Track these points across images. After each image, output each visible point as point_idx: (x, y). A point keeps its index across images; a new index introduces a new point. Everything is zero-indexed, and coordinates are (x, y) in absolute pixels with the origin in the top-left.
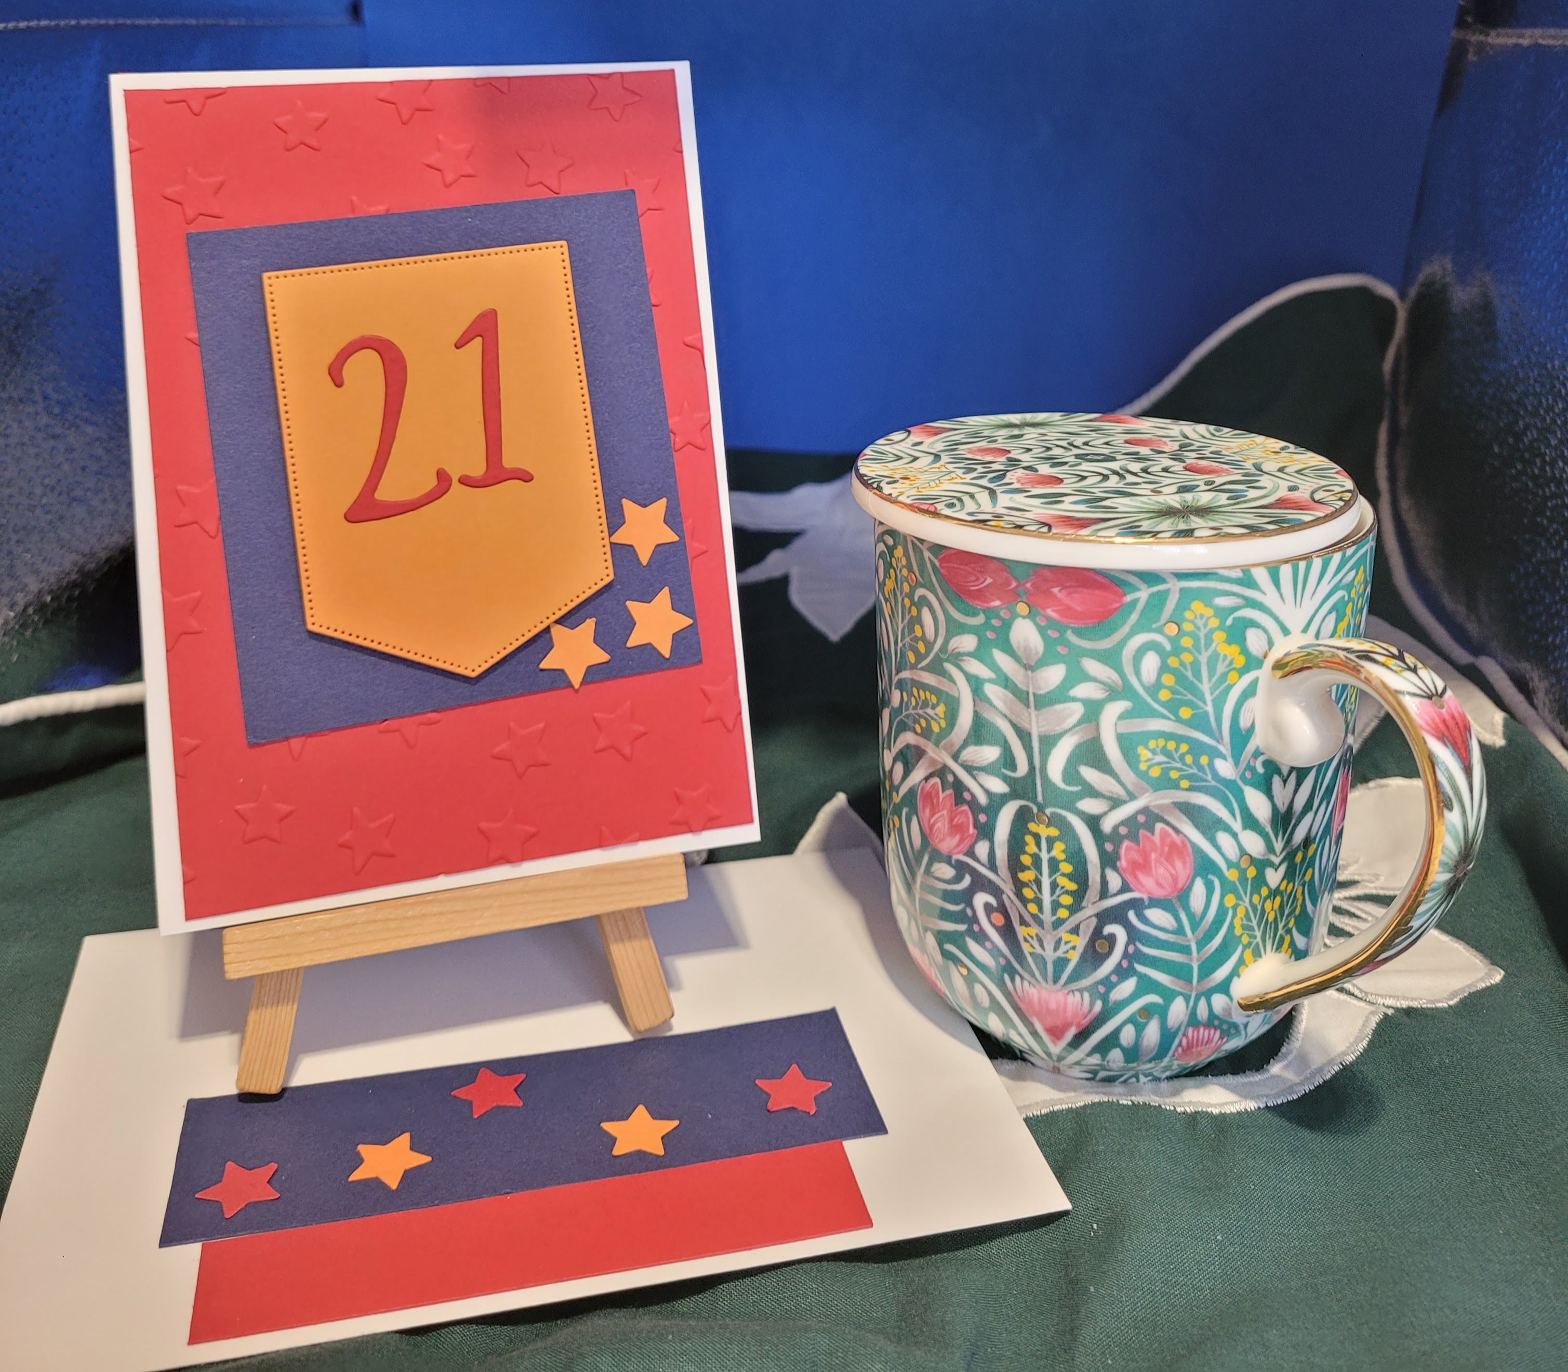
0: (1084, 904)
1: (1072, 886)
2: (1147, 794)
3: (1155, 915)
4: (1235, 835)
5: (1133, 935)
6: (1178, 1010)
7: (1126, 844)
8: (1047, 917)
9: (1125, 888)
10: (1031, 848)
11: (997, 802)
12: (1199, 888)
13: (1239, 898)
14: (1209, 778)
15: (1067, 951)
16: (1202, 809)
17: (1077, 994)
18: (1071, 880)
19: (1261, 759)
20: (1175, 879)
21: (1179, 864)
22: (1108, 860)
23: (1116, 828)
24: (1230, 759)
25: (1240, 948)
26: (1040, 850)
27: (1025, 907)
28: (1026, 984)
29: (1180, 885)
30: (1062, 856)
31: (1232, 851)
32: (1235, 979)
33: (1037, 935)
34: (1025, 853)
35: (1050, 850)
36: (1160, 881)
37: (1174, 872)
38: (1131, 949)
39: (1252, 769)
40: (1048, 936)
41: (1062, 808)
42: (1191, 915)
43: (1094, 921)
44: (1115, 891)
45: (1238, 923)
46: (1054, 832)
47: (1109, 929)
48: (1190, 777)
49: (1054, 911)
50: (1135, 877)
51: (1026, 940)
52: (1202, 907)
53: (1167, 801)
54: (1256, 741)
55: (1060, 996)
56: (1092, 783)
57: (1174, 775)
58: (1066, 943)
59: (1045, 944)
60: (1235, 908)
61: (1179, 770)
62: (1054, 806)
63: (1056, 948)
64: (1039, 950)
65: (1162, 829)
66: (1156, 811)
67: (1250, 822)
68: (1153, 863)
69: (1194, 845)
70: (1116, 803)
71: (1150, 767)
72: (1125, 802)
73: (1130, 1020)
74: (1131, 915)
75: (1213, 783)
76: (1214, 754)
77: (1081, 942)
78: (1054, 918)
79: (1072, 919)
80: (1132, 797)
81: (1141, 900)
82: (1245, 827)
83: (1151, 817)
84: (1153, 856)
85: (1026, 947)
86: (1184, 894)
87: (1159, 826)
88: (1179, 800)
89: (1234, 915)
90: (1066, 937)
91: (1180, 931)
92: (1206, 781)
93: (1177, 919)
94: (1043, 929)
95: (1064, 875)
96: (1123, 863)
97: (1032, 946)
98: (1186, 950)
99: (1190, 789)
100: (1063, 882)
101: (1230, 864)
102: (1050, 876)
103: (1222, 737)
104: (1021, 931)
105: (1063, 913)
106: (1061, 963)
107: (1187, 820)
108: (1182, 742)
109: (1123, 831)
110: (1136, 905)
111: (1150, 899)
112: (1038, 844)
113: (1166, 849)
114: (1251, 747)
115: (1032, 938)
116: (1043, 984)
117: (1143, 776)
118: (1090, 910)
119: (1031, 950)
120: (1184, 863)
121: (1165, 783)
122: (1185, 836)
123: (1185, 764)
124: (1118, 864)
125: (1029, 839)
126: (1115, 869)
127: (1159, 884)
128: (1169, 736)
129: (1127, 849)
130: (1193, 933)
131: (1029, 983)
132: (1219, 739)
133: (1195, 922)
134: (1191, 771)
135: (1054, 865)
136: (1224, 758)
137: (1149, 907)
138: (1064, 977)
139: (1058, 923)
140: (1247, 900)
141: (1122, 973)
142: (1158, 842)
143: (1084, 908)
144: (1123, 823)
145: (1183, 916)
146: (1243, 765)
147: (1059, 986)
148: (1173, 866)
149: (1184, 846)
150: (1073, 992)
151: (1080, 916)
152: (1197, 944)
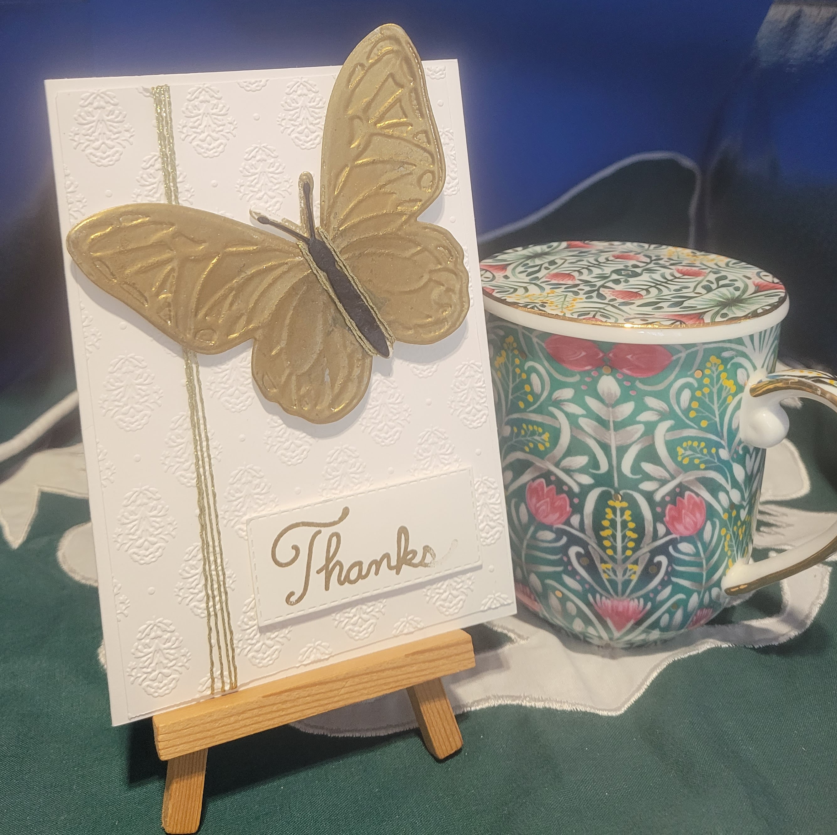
0: (642, 545)
1: (634, 536)
2: (682, 475)
3: (684, 547)
4: (727, 493)
5: (672, 560)
6: (694, 601)
7: (669, 507)
8: (619, 556)
9: (668, 533)
10: (610, 515)
11: (585, 490)
12: (709, 526)
13: (728, 529)
14: (716, 461)
15: (630, 576)
16: (712, 480)
17: (636, 601)
18: (634, 532)
19: (741, 447)
20: (696, 524)
21: (698, 515)
22: (658, 518)
23: (663, 498)
24: (727, 448)
25: (727, 558)
26: (616, 516)
27: (605, 552)
28: (604, 598)
29: (698, 527)
30: (630, 518)
31: (726, 503)
32: (724, 577)
33: (612, 568)
34: (605, 519)
35: (622, 515)
36: (687, 526)
37: (694, 519)
38: (670, 569)
39: (737, 453)
40: (620, 568)
41: (629, 489)
42: (703, 544)
43: (648, 555)
44: (662, 536)
45: (726, 544)
46: (625, 504)
47: (657, 559)
48: (705, 462)
49: (624, 552)
50: (674, 526)
51: (604, 572)
52: (709, 538)
53: (691, 478)
54: (740, 436)
55: (625, 603)
56: (649, 472)
57: (697, 461)
58: (630, 570)
59: (617, 573)
60: (725, 536)
61: (699, 458)
62: (625, 489)
63: (624, 574)
64: (613, 577)
65: (689, 495)
66: (686, 484)
67: (735, 484)
68: (683, 516)
69: (707, 502)
70: (663, 482)
71: (683, 459)
72: (669, 481)
73: (667, 611)
74: (671, 549)
75: (718, 464)
76: (719, 446)
77: (638, 569)
78: (624, 556)
79: (634, 556)
80: (673, 477)
81: (676, 538)
82: (732, 487)
83: (682, 488)
84: (683, 511)
85: (604, 577)
86: (700, 532)
87: (687, 493)
88: (699, 477)
89: (725, 540)
90: (630, 566)
91: (697, 554)
92: (715, 463)
93: (696, 547)
94: (616, 563)
95: (630, 530)
96: (667, 518)
97: (609, 575)
98: (700, 565)
99: (705, 469)
100: (630, 534)
101: (725, 510)
102: (622, 531)
103: (723, 436)
104: (601, 567)
105: (629, 553)
106: (627, 583)
107: (704, 488)
108: (701, 441)
109: (668, 499)
110: (674, 543)
111: (681, 537)
112: (615, 513)
113: (691, 506)
114: (737, 440)
115: (609, 570)
116: (615, 596)
117: (679, 464)
118: (645, 549)
119: (608, 577)
120: (701, 514)
121: (691, 467)
122: (702, 497)
123: (703, 454)
124: (664, 519)
125: (608, 510)
126: (663, 522)
127: (686, 528)
128: (693, 439)
129: (670, 510)
130: (704, 554)
131: (606, 597)
132: (721, 437)
133: (706, 546)
134: (706, 458)
135: (624, 524)
136: (724, 448)
137: (680, 542)
138: (628, 591)
139: (626, 559)
140: (731, 530)
141: (664, 584)
142: (686, 504)
143: (641, 548)
144: (667, 494)
145: (699, 545)
146: (733, 451)
147: (625, 597)
148: (695, 516)
149: (701, 502)
150: (633, 599)
151: (639, 553)
152: (706, 560)
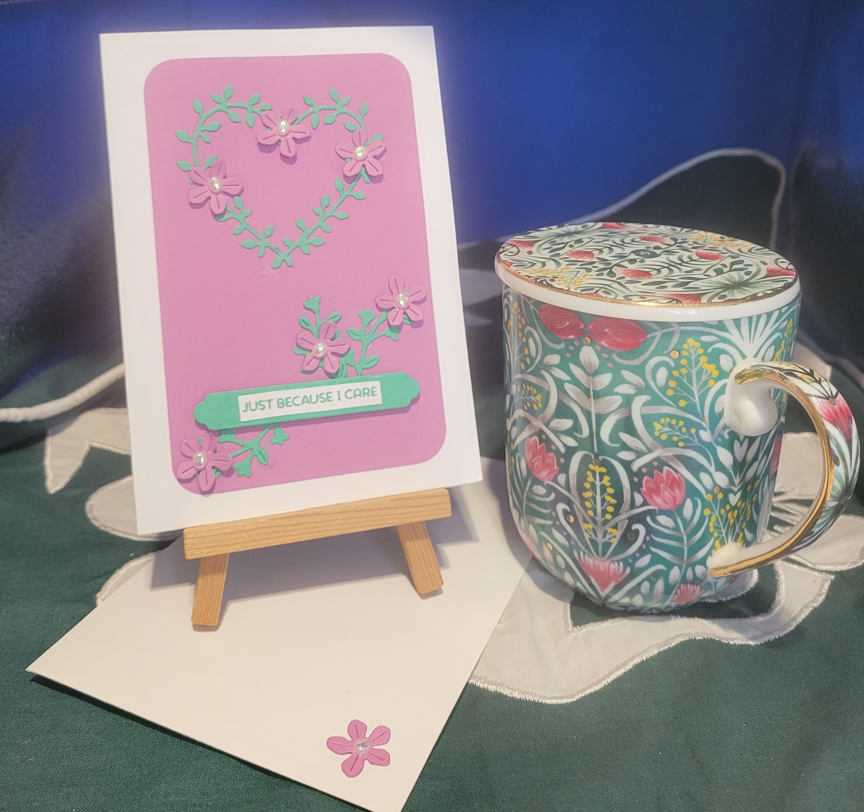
0: (621, 512)
1: (614, 501)
2: (659, 450)
3: (662, 519)
4: (711, 475)
5: (649, 530)
6: (675, 574)
7: (646, 478)
8: (599, 518)
9: (645, 503)
10: (590, 479)
11: (571, 451)
12: (689, 504)
13: (712, 510)
14: (696, 441)
15: (610, 539)
16: (691, 459)
17: (616, 563)
18: (613, 498)
19: (727, 431)
20: (675, 499)
21: (677, 491)
22: (636, 487)
23: (640, 469)
24: (708, 430)
25: (713, 539)
26: (595, 480)
27: (587, 512)
28: (586, 556)
29: (677, 503)
30: (609, 484)
31: (708, 483)
32: (709, 557)
33: (593, 529)
34: (587, 481)
35: (601, 480)
36: (666, 499)
37: (674, 495)
38: (648, 538)
39: (722, 437)
40: (600, 529)
41: (609, 456)
42: (684, 520)
43: (626, 522)
44: (639, 505)
45: (711, 525)
46: (604, 470)
47: (635, 527)
48: (685, 441)
49: (603, 515)
50: (651, 498)
51: (586, 531)
52: (690, 516)
53: (671, 454)
54: (725, 420)
55: (606, 564)
56: (627, 443)
57: (675, 439)
58: (610, 533)
59: (597, 534)
60: (710, 516)
61: (678, 436)
62: (604, 455)
63: (604, 536)
64: (594, 537)
65: (667, 470)
66: (664, 459)
67: (720, 467)
68: (662, 489)
69: (686, 479)
70: (640, 454)
71: (661, 434)
72: (646, 454)
73: (647, 579)
74: (648, 519)
75: (698, 444)
76: (699, 427)
77: (618, 533)
78: (603, 519)
79: (613, 520)
80: (650, 451)
81: (654, 510)
82: (717, 470)
83: (661, 463)
84: (662, 485)
85: (587, 536)
86: (679, 508)
87: (666, 468)
88: (678, 454)
89: (710, 520)
90: (610, 530)
91: (677, 529)
92: (694, 443)
93: (675, 521)
94: (597, 525)
95: (609, 495)
96: (644, 489)
97: (590, 535)
98: (680, 540)
99: (684, 447)
100: (608, 498)
101: (707, 491)
102: (601, 495)
104: (584, 526)
105: (608, 517)
106: (607, 545)
107: (682, 465)
108: (680, 420)
109: (644, 470)
110: (651, 513)
111: (659, 510)
112: (594, 477)
113: (670, 482)
114: (721, 424)
115: (590, 530)
116: (596, 556)
117: (657, 439)
118: (624, 516)
119: (589, 537)
120: (680, 490)
121: (669, 443)
122: (681, 474)
123: (681, 433)
124: (641, 489)
125: (589, 473)
126: (639, 492)
127: (665, 501)
128: (672, 416)
129: (647, 481)
130: (685, 530)
131: (588, 556)
132: (703, 419)
133: (686, 523)
134: (685, 437)
135: (603, 488)
136: (705, 429)
137: (659, 514)
138: (609, 553)
139: (606, 522)
140: (717, 512)
141: (642, 552)
142: (665, 477)
143: (620, 514)
144: (644, 466)
145: (679, 520)
146: (716, 434)
147: (605, 558)
148: (674, 491)
149: (680, 480)
150: (614, 562)
151: (618, 519)
152: (687, 536)
